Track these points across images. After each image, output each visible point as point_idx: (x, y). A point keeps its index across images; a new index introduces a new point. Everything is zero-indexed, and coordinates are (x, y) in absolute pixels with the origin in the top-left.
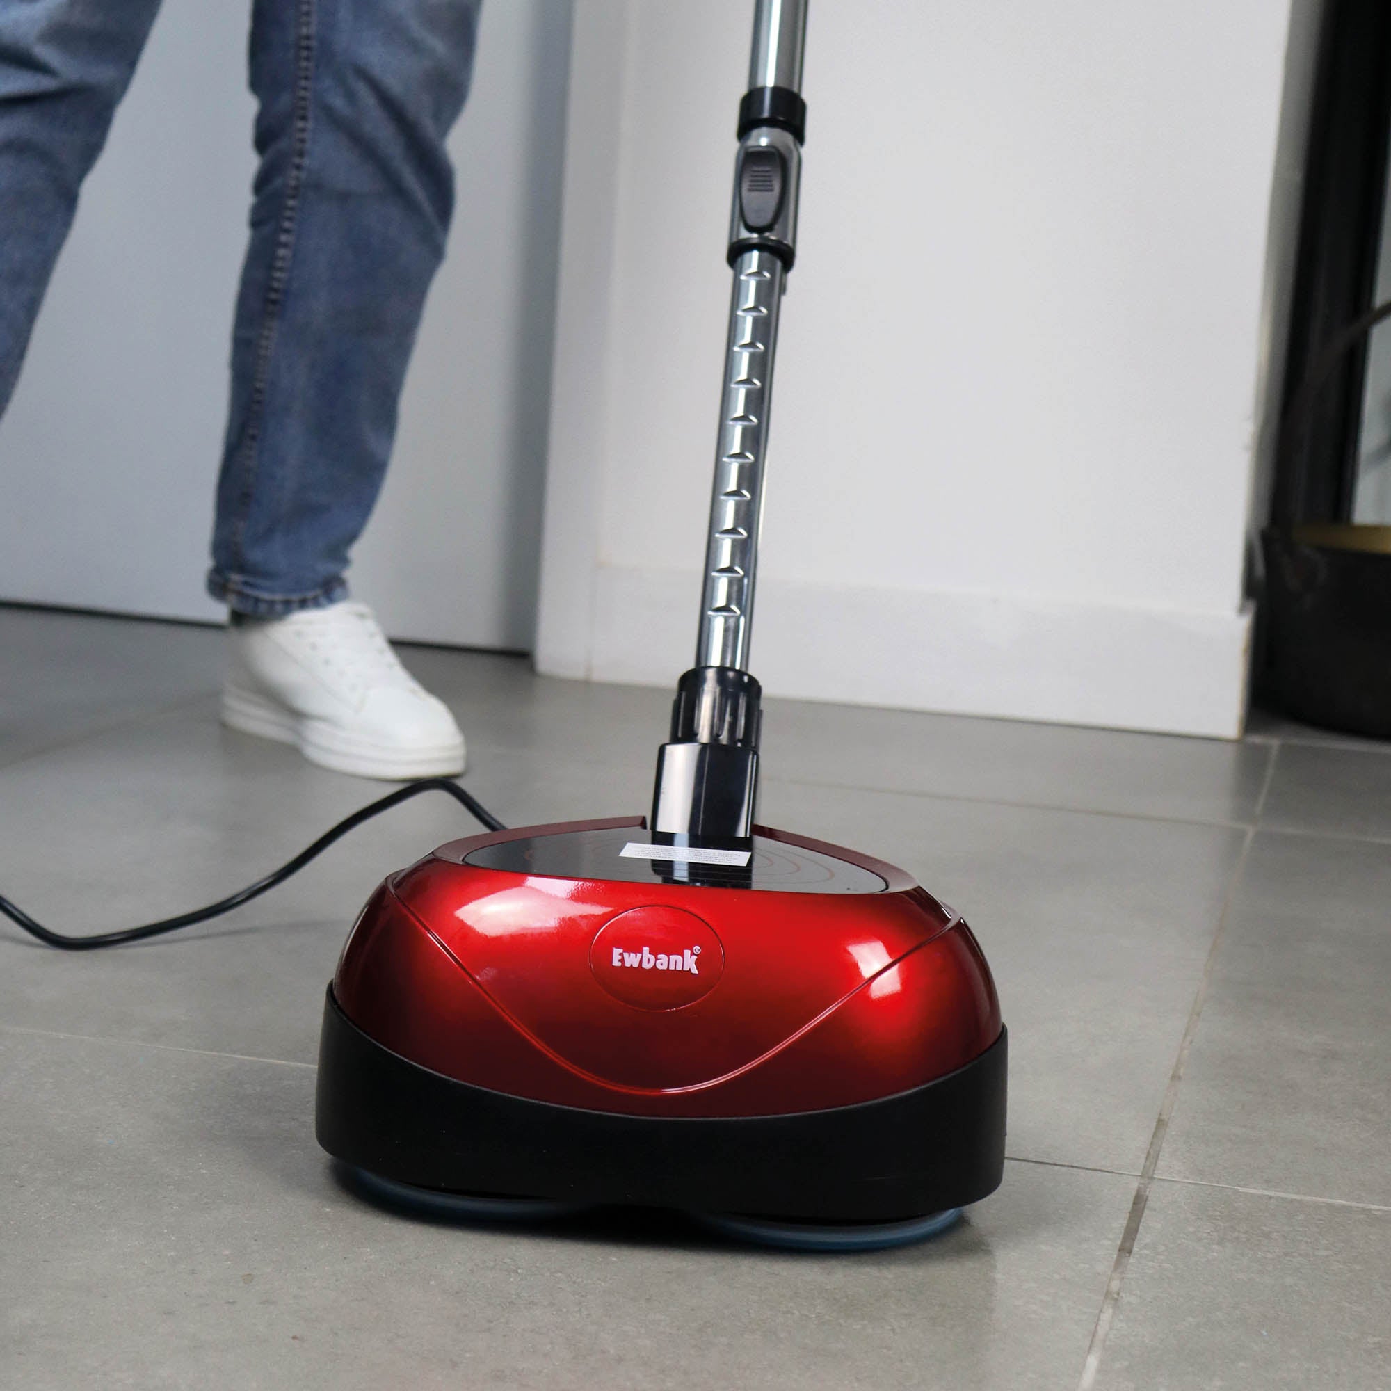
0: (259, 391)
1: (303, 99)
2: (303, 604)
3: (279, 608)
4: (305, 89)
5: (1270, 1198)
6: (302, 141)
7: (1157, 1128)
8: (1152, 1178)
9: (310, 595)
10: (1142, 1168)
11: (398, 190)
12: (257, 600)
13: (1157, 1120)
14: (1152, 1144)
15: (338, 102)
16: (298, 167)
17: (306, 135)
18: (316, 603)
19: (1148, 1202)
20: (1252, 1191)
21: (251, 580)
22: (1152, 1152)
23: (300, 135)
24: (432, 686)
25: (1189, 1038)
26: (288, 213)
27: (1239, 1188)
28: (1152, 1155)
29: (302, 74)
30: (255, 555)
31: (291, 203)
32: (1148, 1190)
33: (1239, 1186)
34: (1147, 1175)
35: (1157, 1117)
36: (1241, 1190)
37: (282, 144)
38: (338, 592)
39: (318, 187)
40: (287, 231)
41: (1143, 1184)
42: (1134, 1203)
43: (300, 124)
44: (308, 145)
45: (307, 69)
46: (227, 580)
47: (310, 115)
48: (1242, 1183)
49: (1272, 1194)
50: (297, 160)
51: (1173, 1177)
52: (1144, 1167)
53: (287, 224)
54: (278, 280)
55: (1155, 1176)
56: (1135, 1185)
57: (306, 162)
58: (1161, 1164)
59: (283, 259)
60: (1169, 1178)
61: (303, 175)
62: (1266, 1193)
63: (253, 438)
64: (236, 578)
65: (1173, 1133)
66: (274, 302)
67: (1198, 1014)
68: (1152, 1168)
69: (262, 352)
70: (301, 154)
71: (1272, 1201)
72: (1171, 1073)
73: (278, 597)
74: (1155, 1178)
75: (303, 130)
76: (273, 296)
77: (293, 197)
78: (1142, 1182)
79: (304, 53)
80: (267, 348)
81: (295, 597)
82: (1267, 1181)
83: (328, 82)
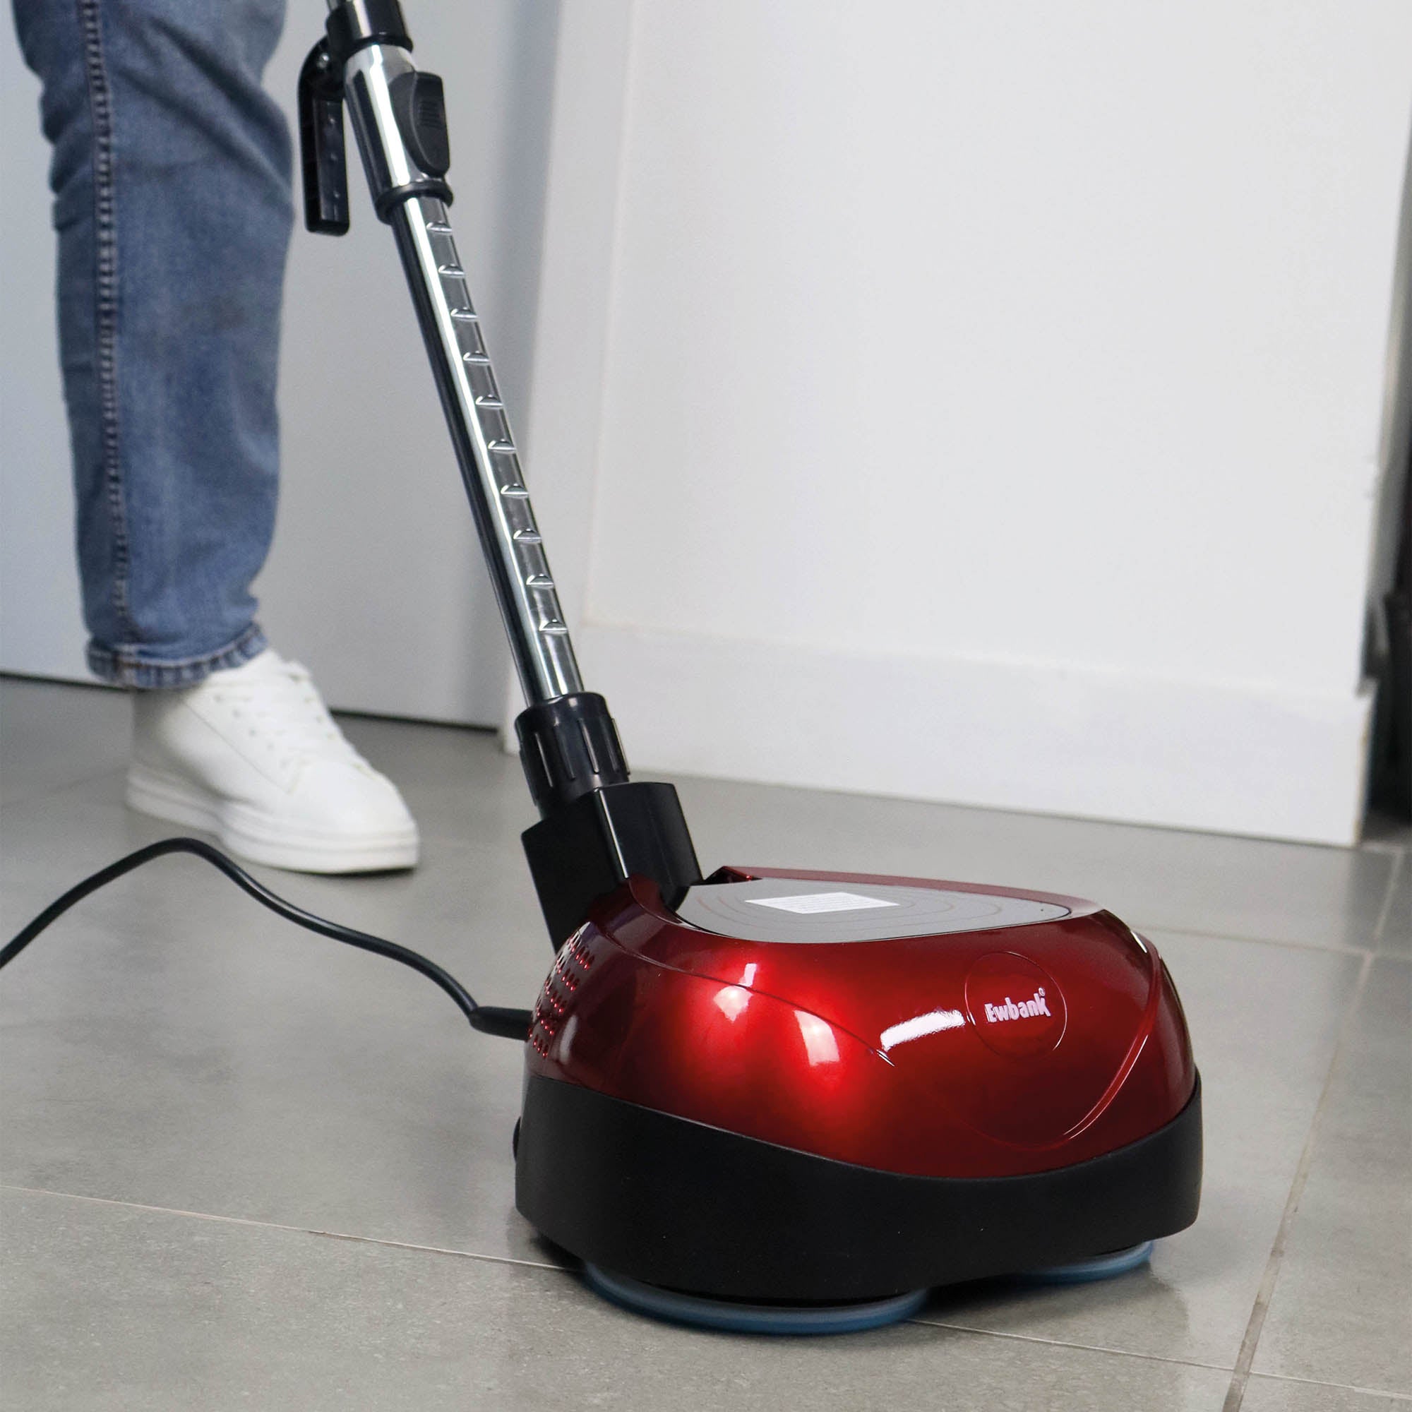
0: (112, 423)
1: (95, 67)
2: (215, 664)
3: (187, 674)
4: (96, 54)
5: (1392, 1400)
6: (106, 116)
7: (1254, 1314)
8: (1248, 1374)
9: (220, 652)
10: (1235, 1361)
11: (227, 150)
12: (159, 670)
13: (1254, 1304)
14: (1247, 1332)
15: (138, 63)
16: (106, 148)
17: (110, 109)
18: (230, 663)
19: (1243, 1403)
20: (1369, 1391)
21: (145, 647)
22: (1248, 1342)
23: (102, 110)
24: (379, 762)
25: (1293, 1205)
26: (105, 205)
27: (1354, 1387)
28: (1248, 1347)
29: (91, 36)
30: (147, 618)
31: (105, 192)
32: (1243, 1388)
33: (1353, 1385)
34: (1243, 1369)
35: (1254, 1299)
36: (1357, 1390)
37: (82, 124)
38: (255, 644)
39: (133, 167)
40: (106, 227)
41: (1236, 1380)
42: (1226, 1403)
43: (100, 98)
44: (112, 120)
45: (94, 31)
46: (116, 654)
47: (108, 84)
48: (1358, 1381)
49: (1395, 1395)
50: (103, 140)
51: (1274, 1373)
52: (1239, 1360)
53: (105, 219)
54: (108, 287)
55: (1251, 1371)
56: (1228, 1381)
57: (114, 140)
58: (1258, 1356)
59: (109, 261)
60: (1270, 1375)
61: (113, 157)
62: (1386, 1394)
63: (115, 479)
64: (129, 649)
65: (1274, 1320)
66: (108, 314)
67: (1305, 1176)
68: (1247, 1363)
69: (106, 376)
70: (106, 133)
71: (1395, 1404)
72: (1272, 1246)
73: (183, 662)
74: (1251, 1373)
75: (103, 104)
76: (105, 306)
77: (107, 185)
78: (1236, 1377)
79: (89, 12)
80: (110, 370)
81: (204, 658)
82: (1389, 1380)
83: (122, 42)
